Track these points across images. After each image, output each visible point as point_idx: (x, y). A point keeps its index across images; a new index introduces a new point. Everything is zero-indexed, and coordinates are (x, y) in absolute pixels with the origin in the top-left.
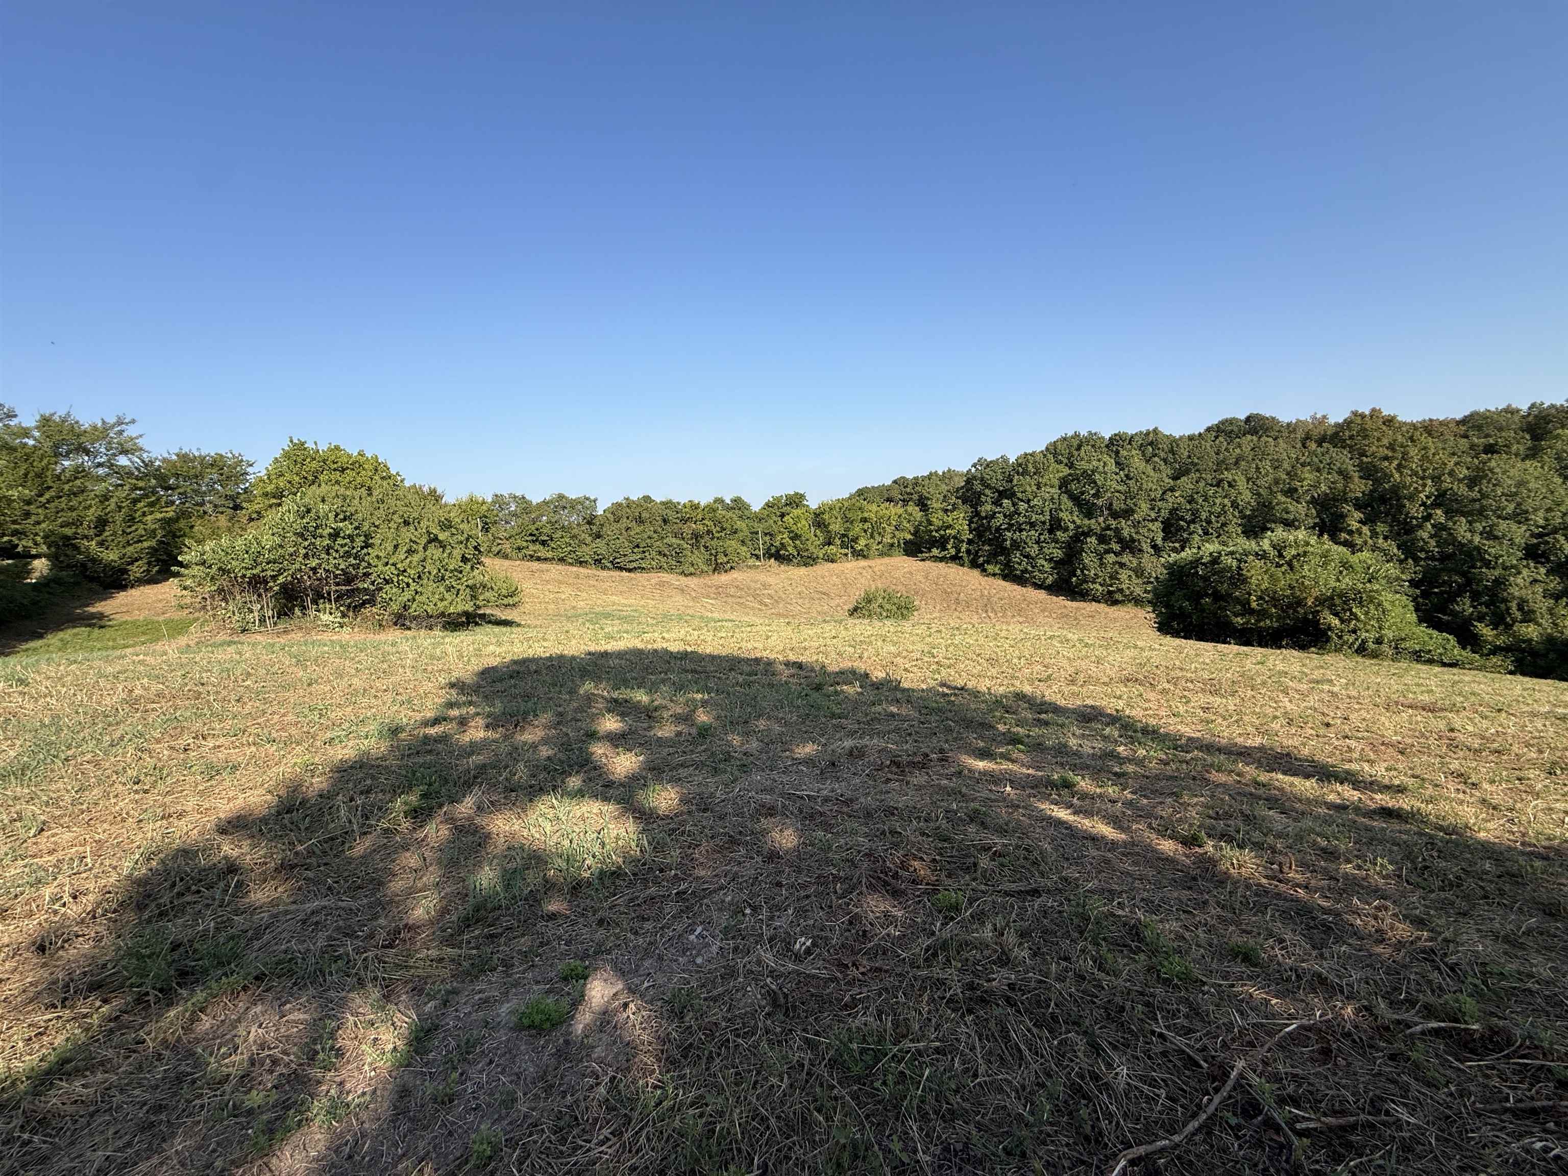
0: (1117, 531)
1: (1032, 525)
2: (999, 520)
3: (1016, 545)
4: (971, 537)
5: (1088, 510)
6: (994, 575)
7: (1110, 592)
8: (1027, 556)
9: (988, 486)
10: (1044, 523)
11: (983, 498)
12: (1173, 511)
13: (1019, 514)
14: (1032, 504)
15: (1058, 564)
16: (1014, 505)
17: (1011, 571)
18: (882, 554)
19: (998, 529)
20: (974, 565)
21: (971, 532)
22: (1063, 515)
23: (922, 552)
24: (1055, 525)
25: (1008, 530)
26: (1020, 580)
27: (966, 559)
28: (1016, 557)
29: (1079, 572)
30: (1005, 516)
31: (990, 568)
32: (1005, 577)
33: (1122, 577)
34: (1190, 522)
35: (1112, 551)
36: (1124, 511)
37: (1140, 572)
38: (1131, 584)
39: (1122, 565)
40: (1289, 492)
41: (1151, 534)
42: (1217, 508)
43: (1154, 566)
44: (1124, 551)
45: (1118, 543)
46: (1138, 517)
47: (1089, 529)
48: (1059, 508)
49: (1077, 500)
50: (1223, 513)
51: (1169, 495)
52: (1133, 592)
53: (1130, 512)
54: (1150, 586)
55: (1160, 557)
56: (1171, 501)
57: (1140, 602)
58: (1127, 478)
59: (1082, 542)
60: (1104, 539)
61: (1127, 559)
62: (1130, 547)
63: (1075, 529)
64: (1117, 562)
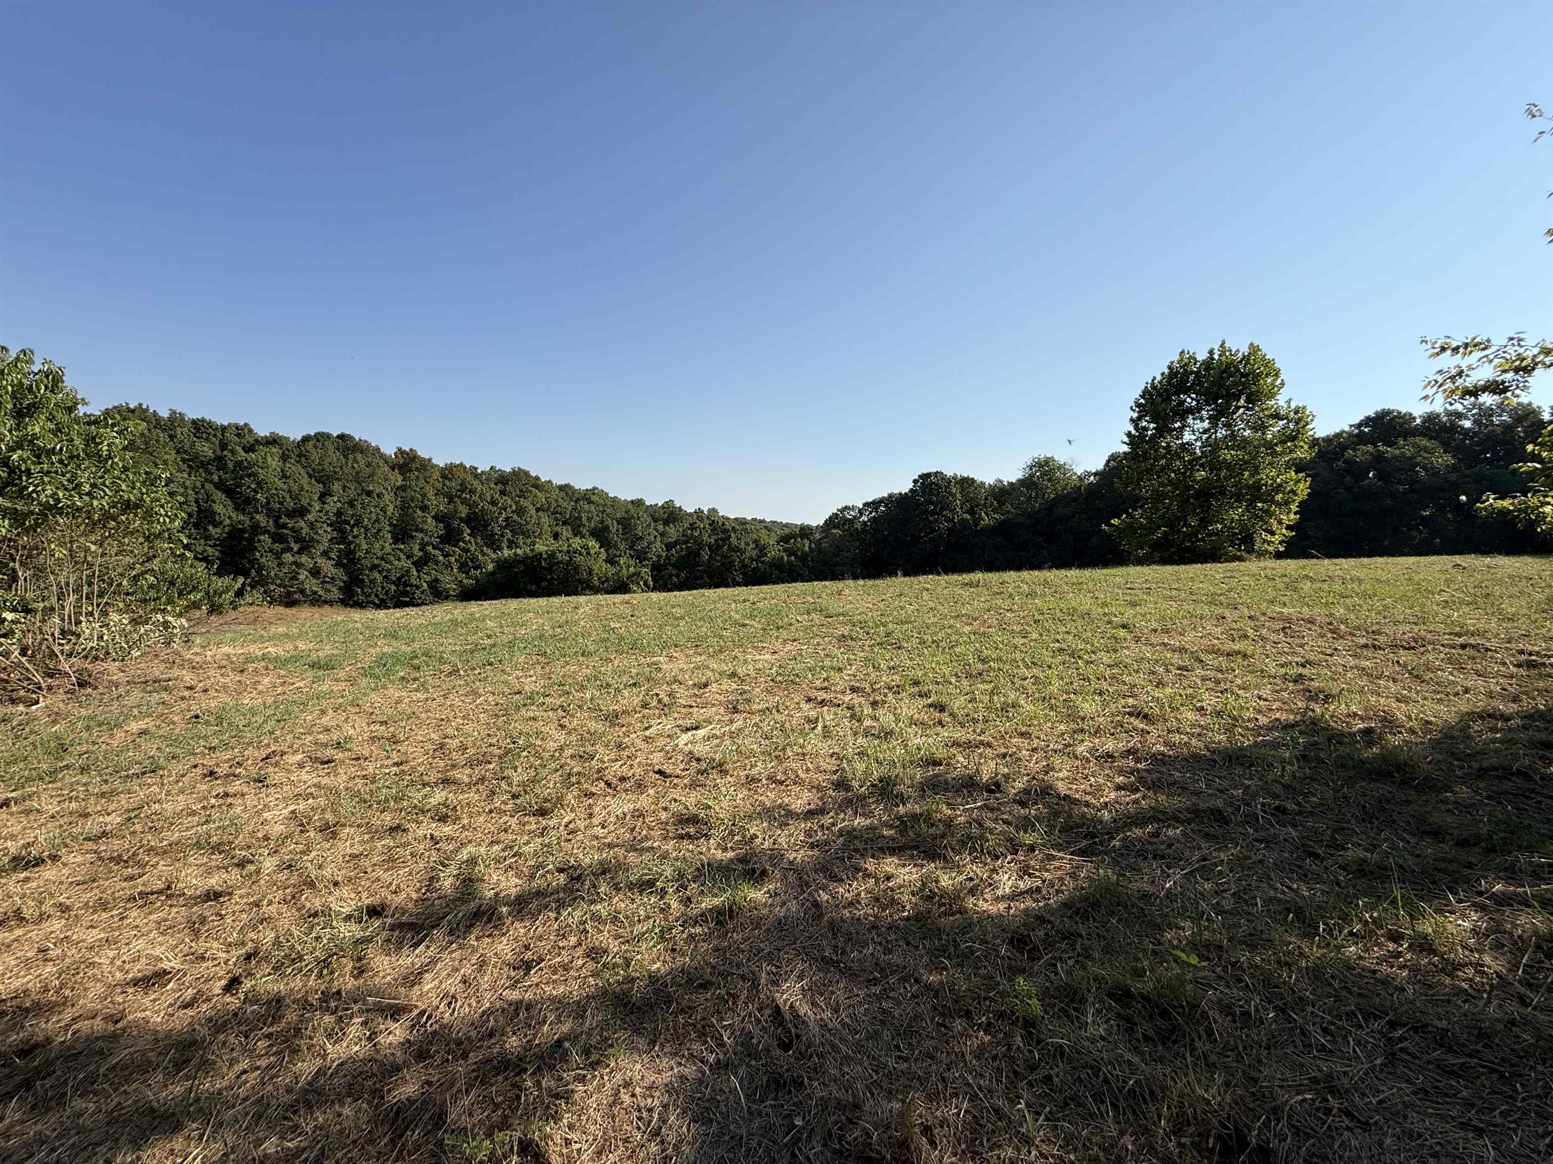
0: (296, 531)
5: (242, 503)
7: (289, 594)
12: (338, 514)
22: (218, 508)
33: (302, 577)
34: (352, 527)
35: (290, 549)
36: (295, 511)
37: (315, 572)
38: (312, 585)
39: (299, 565)
40: (424, 508)
41: (325, 535)
42: (374, 516)
43: (328, 567)
44: (300, 552)
45: (296, 542)
46: (310, 517)
47: (256, 529)
48: (209, 498)
49: (229, 493)
50: (377, 520)
51: (329, 499)
52: (315, 593)
53: (302, 512)
54: (328, 586)
55: (330, 558)
56: (333, 504)
57: (316, 601)
58: (284, 476)
59: (251, 540)
60: (278, 538)
61: (304, 559)
62: (306, 546)
63: (230, 525)
64: (295, 563)
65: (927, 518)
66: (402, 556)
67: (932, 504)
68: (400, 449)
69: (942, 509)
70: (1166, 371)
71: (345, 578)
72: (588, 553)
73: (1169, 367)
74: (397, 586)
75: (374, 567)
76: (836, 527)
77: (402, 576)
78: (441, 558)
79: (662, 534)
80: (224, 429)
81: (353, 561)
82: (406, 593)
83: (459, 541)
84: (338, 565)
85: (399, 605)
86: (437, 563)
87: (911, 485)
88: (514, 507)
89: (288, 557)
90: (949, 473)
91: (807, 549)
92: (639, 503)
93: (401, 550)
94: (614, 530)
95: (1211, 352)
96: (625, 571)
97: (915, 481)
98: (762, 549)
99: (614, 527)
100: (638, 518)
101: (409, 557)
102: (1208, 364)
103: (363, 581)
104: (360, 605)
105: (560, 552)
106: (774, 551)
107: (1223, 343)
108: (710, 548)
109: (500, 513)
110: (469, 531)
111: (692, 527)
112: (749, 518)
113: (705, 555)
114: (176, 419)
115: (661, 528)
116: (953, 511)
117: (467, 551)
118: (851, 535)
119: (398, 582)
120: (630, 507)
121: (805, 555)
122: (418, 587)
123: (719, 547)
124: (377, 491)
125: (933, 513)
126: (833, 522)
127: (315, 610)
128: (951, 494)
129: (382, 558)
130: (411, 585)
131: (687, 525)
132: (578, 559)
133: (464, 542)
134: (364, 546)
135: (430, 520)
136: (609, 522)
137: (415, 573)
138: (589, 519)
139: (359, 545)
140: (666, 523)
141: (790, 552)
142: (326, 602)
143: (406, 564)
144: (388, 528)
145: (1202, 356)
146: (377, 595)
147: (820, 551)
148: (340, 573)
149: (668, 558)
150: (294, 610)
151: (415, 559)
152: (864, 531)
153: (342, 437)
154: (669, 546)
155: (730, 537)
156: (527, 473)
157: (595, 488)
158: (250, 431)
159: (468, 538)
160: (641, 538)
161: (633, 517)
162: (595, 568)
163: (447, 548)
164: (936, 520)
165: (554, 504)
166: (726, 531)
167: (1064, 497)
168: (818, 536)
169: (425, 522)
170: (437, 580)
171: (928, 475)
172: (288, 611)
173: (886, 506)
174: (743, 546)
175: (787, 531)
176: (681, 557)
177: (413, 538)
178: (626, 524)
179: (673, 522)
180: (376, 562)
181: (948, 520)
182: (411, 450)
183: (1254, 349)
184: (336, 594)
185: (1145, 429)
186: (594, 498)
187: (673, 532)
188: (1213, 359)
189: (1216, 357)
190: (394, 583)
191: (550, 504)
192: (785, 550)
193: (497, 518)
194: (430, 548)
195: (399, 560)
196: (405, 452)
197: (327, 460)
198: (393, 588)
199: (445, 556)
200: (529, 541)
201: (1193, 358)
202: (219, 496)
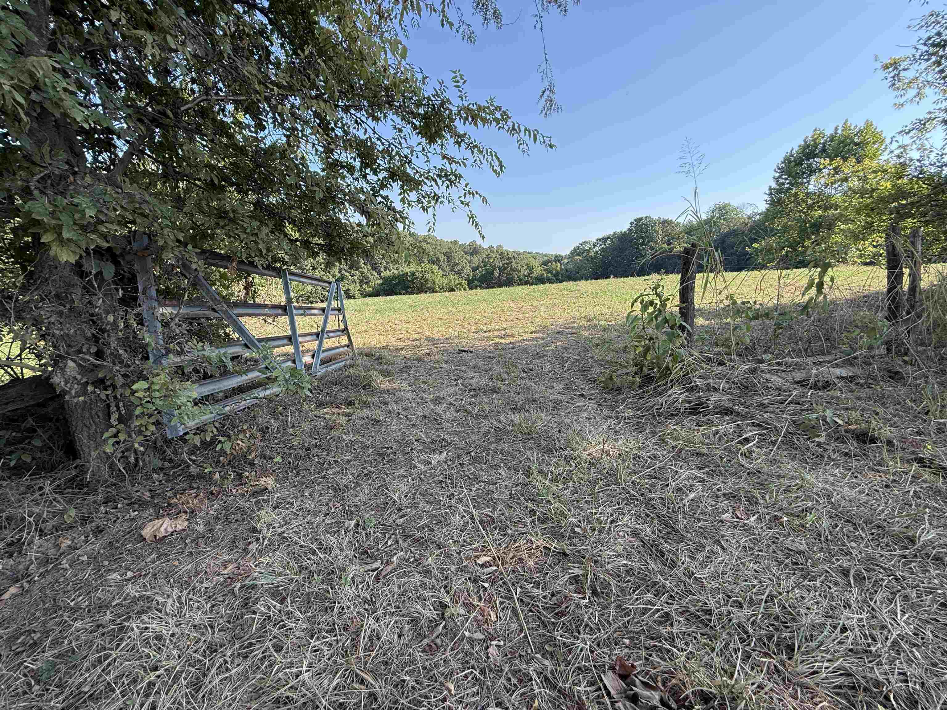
65: (638, 248)
67: (642, 238)
69: (649, 242)
70: (803, 143)
73: (805, 141)
76: (578, 255)
79: (470, 262)
87: (628, 226)
90: (655, 217)
91: (558, 269)
92: (455, 243)
95: (836, 129)
96: (453, 283)
97: (631, 224)
98: (531, 269)
99: (442, 258)
102: (832, 138)
106: (538, 271)
107: (847, 121)
108: (500, 268)
111: (488, 257)
112: (522, 251)
113: (496, 274)
115: (468, 258)
116: (656, 242)
117: (362, 273)
118: (587, 260)
120: (450, 245)
121: (558, 273)
123: (505, 269)
125: (642, 244)
126: (576, 252)
128: (655, 231)
131: (484, 256)
132: (427, 276)
136: (439, 255)
140: (472, 255)
141: (548, 271)
145: (829, 132)
147: (567, 270)
149: (474, 276)
152: (596, 257)
154: (474, 269)
160: (458, 264)
162: (437, 281)
164: (643, 249)
167: (735, 231)
168: (566, 261)
170: (348, 290)
171: (641, 219)
173: (611, 240)
174: (519, 267)
175: (546, 258)
176: (482, 275)
178: (449, 256)
181: (652, 248)
183: (869, 124)
185: (783, 184)
186: (429, 240)
187: (476, 261)
188: (836, 133)
189: (839, 131)
192: (545, 270)
194: (343, 272)
200: (395, 267)
201: (822, 135)
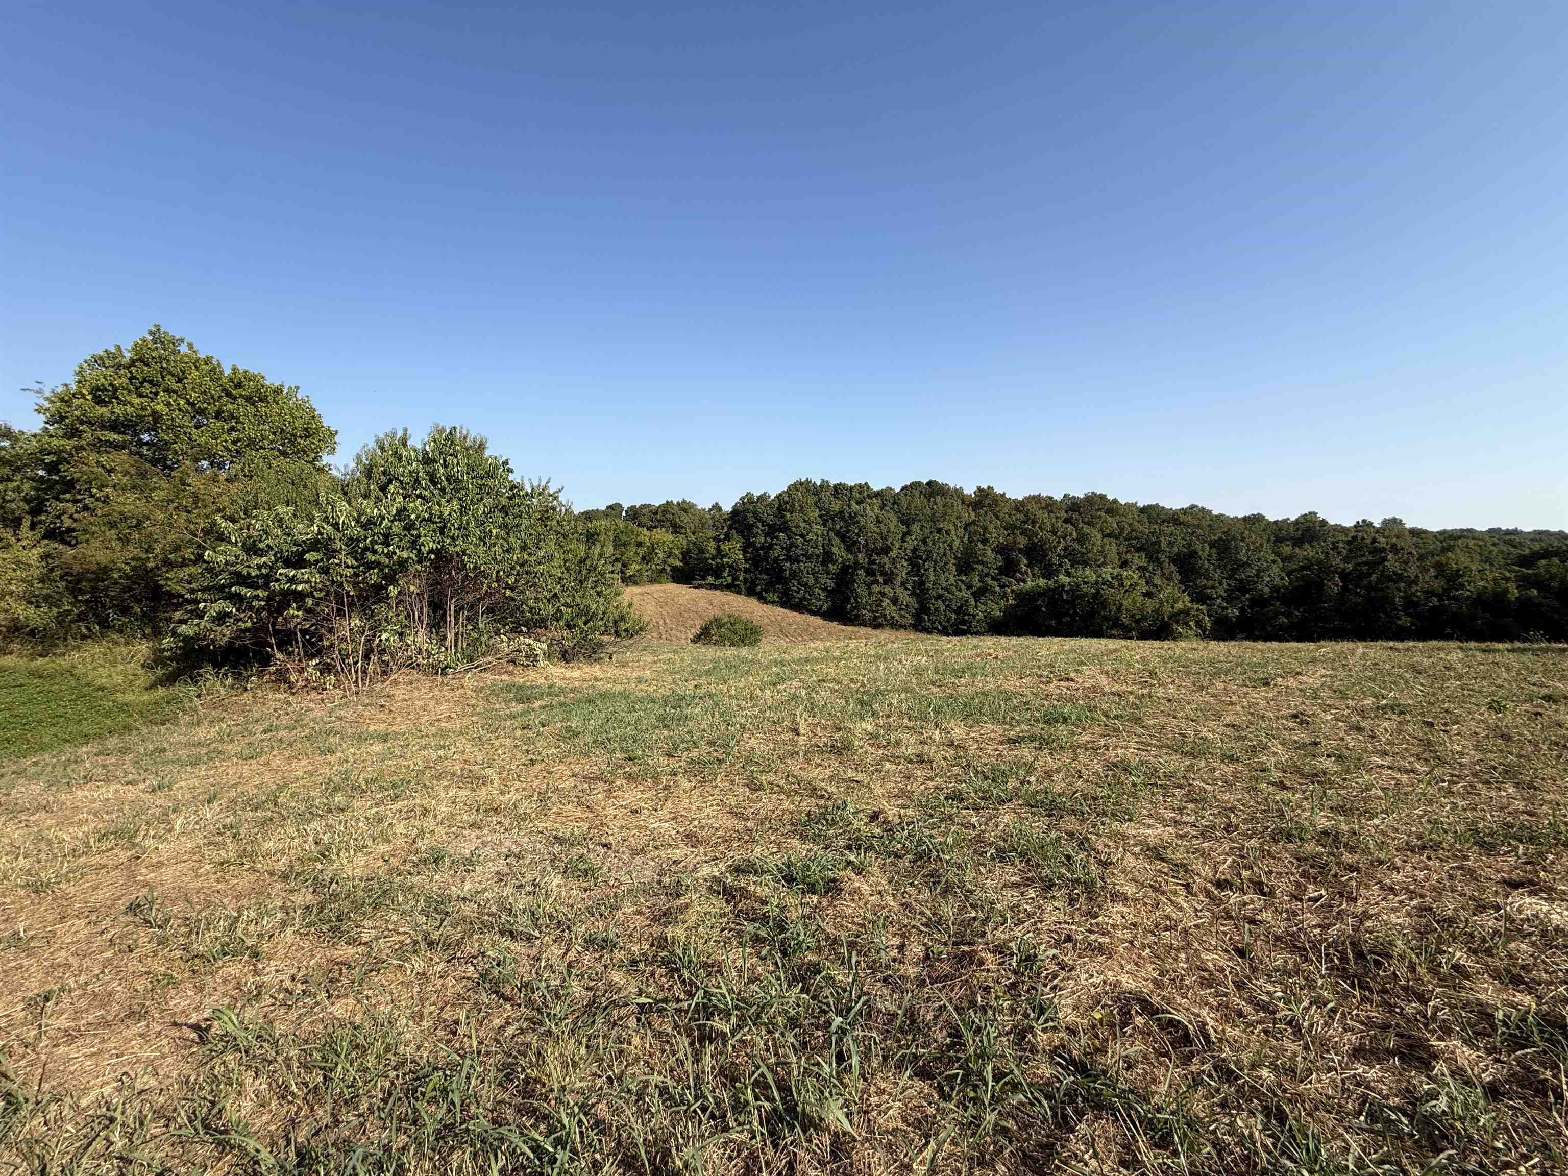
0: (882, 566)
1: (809, 558)
2: (777, 552)
3: (794, 574)
4: (747, 566)
5: (850, 546)
6: (773, 603)
7: (875, 618)
8: (806, 585)
9: (760, 520)
10: (818, 556)
11: (755, 530)
12: (914, 550)
13: (797, 547)
14: (808, 538)
15: (830, 593)
16: (789, 538)
17: (789, 599)
18: (652, 581)
19: (777, 558)
20: (751, 593)
21: (747, 561)
22: (835, 550)
23: (695, 579)
24: (828, 557)
25: (786, 560)
26: (799, 607)
27: (743, 587)
28: (794, 585)
29: (852, 600)
30: (782, 548)
31: (770, 596)
32: (783, 605)
33: (884, 604)
34: (925, 561)
35: (877, 582)
36: (882, 549)
37: (895, 601)
38: (891, 610)
39: (883, 594)
40: (985, 541)
41: (903, 569)
42: (941, 551)
43: (904, 596)
44: (885, 583)
45: (881, 575)
46: (893, 554)
47: (857, 563)
48: (830, 544)
49: (843, 537)
50: (945, 555)
51: (908, 538)
52: (893, 618)
53: (886, 550)
54: (903, 613)
55: (906, 589)
56: (911, 543)
57: (895, 625)
58: (879, 522)
59: (853, 574)
60: (870, 572)
61: (887, 589)
62: (889, 579)
63: (843, 562)
64: (880, 592)
66: (963, 587)
68: (979, 488)
71: (916, 606)
72: (1122, 585)
74: (957, 614)
75: (939, 597)
77: (962, 605)
78: (998, 589)
80: (851, 488)
81: (925, 591)
82: (963, 622)
83: (1016, 571)
84: (913, 594)
85: (959, 633)
86: (993, 593)
88: (1075, 535)
89: (876, 588)
93: (962, 581)
94: (1204, 555)
100: (1243, 540)
101: (969, 587)
103: (929, 609)
104: (928, 631)
105: (1085, 583)
109: (1059, 542)
110: (1025, 562)
114: (825, 485)
119: (958, 611)
122: (974, 616)
124: (946, 528)
127: (894, 632)
129: (946, 589)
130: (969, 614)
133: (1021, 573)
134: (932, 578)
135: (989, 552)
137: (973, 603)
138: (1171, 544)
139: (928, 577)
142: (901, 626)
143: (966, 594)
144: (953, 561)
146: (940, 623)
148: (913, 601)
150: (878, 632)
151: (974, 589)
153: (930, 484)
155: (1385, 559)
156: (1102, 497)
157: (1193, 507)
158: (868, 488)
159: (1024, 569)
161: (1234, 538)
163: (1004, 579)
165: (1127, 529)
166: (1375, 551)
169: (984, 555)
172: (874, 632)
177: (973, 569)
179: (1310, 542)
180: (941, 592)
182: (989, 488)
184: (909, 620)
190: (955, 611)
191: (1122, 529)
193: (1055, 547)
195: (960, 590)
196: (983, 490)
197: (913, 505)
198: (954, 616)
199: (1001, 587)
202: (836, 541)
